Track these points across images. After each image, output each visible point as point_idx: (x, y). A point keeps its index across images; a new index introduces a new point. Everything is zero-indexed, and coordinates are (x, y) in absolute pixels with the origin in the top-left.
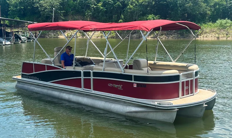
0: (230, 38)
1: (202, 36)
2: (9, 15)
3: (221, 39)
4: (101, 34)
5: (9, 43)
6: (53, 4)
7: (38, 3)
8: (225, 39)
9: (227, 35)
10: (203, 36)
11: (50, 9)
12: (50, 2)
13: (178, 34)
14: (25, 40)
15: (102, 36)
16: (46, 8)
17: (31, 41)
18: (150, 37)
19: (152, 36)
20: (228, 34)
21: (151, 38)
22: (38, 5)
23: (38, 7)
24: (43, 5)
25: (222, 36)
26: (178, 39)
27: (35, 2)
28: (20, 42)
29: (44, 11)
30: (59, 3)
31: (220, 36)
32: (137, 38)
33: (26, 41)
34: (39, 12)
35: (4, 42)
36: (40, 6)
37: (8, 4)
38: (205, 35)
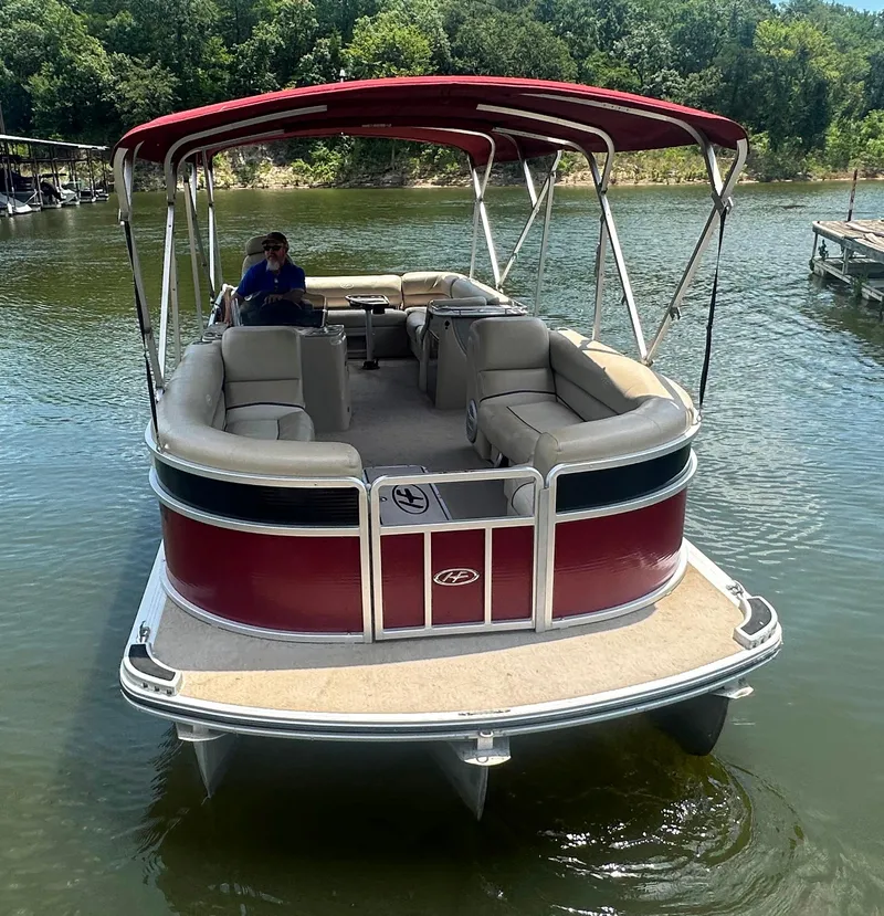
0: (646, 180)
1: (570, 178)
2: (33, 126)
3: (620, 184)
4: (294, 177)
5: (27, 208)
6: (155, 90)
7: (113, 89)
8: (631, 183)
9: (637, 172)
10: (574, 178)
11: (148, 105)
12: (147, 86)
13: (506, 171)
14: (74, 200)
15: (297, 181)
16: (134, 105)
17: (94, 200)
18: (430, 181)
19: (436, 178)
20: (641, 170)
21: (433, 183)
22: (112, 95)
23: (112, 103)
24: (127, 96)
25: (625, 175)
26: (507, 185)
27: (104, 88)
28: (59, 206)
29: (129, 112)
30: (170, 87)
31: (620, 175)
32: (394, 186)
33: (78, 203)
34: (117, 115)
35: (10, 207)
36: (119, 97)
37: (29, 96)
38: (580, 175)
